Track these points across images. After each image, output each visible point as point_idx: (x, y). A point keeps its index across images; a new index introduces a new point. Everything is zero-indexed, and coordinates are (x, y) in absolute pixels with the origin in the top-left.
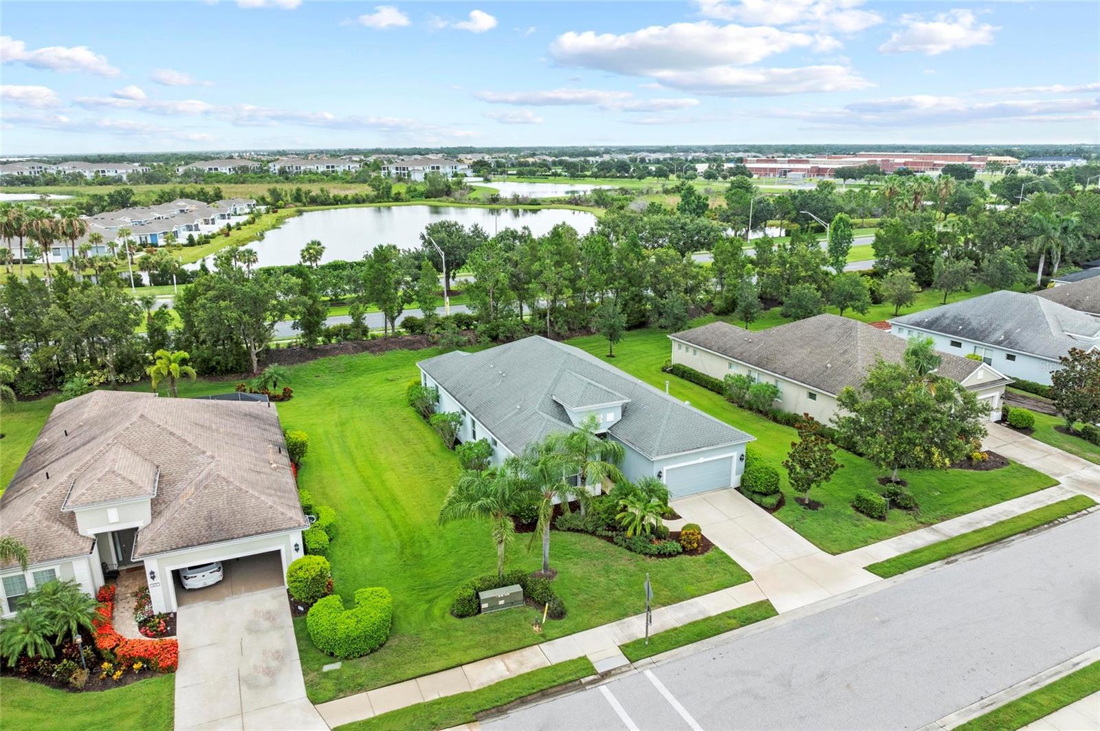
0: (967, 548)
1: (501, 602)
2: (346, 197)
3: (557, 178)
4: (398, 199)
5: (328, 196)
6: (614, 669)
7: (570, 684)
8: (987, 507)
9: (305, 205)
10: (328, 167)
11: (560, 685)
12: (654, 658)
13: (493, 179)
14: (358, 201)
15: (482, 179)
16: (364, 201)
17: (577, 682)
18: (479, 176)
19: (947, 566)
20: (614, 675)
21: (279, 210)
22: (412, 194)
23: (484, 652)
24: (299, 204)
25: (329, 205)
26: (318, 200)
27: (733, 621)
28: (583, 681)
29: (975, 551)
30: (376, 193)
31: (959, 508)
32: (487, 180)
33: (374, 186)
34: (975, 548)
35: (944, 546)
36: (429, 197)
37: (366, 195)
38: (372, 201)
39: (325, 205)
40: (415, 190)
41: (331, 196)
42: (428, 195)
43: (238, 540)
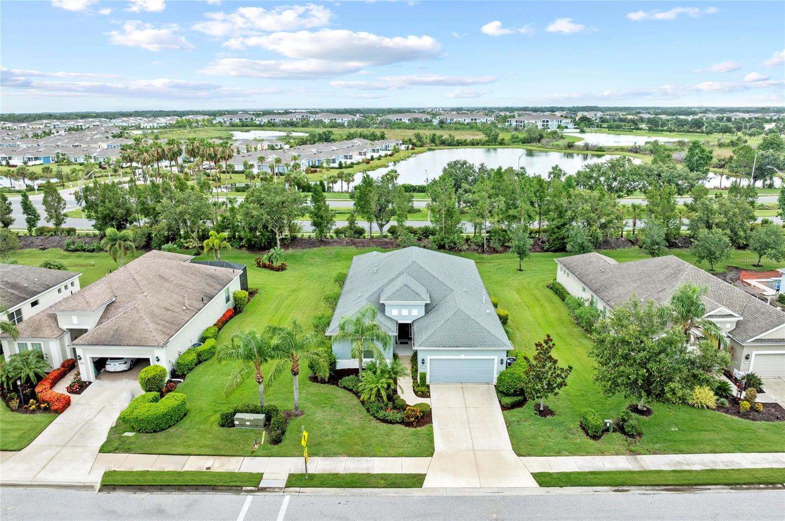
0: (649, 483)
1: (248, 423)
2: (465, 141)
3: (639, 131)
4: (502, 143)
5: (454, 140)
6: (270, 488)
7: (234, 488)
8: (715, 453)
9: (437, 145)
10: (472, 120)
11: (229, 486)
12: (302, 489)
13: (587, 131)
14: (474, 144)
15: (578, 130)
16: (478, 144)
17: (240, 488)
18: (577, 128)
19: (613, 493)
20: (267, 491)
21: (416, 148)
22: (514, 140)
23: (210, 451)
24: (433, 144)
25: (453, 146)
26: (446, 143)
27: (382, 482)
28: (244, 488)
29: (657, 488)
30: (487, 139)
31: (682, 447)
32: (582, 132)
33: (486, 134)
34: (658, 485)
35: (630, 475)
36: (525, 143)
37: (480, 140)
38: (484, 144)
39: (451, 146)
40: (517, 137)
41: (456, 139)
42: (525, 141)
43: (122, 347)
